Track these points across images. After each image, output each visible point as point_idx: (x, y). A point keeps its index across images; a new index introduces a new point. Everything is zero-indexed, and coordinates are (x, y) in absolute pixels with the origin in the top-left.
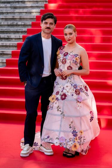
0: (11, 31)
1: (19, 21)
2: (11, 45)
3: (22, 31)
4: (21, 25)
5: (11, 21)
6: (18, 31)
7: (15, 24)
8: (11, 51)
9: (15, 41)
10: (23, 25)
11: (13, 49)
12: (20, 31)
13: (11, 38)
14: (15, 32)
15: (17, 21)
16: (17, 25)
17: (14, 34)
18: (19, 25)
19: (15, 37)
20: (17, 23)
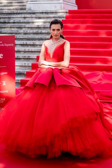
0: (36, 38)
1: (43, 29)
2: (36, 50)
3: (46, 38)
4: (45, 33)
5: (36, 29)
6: (42, 38)
7: (39, 32)
8: (36, 56)
9: (39, 47)
10: (47, 33)
11: (38, 54)
12: (44, 38)
13: (36, 45)
14: (39, 39)
15: (41, 29)
16: (41, 33)
17: (39, 41)
18: (43, 33)
19: (39, 44)
20: (41, 32)
